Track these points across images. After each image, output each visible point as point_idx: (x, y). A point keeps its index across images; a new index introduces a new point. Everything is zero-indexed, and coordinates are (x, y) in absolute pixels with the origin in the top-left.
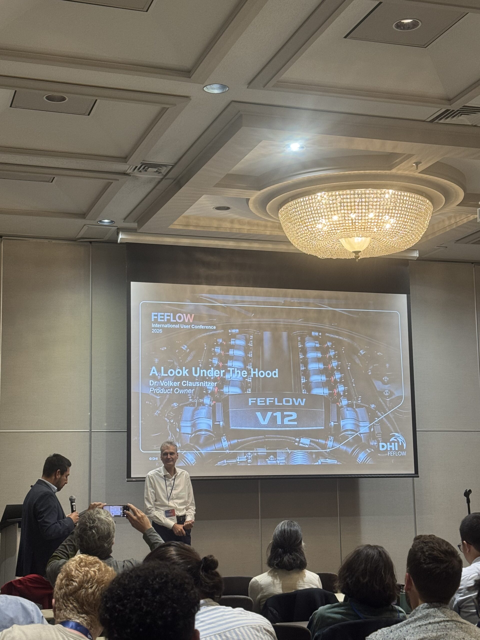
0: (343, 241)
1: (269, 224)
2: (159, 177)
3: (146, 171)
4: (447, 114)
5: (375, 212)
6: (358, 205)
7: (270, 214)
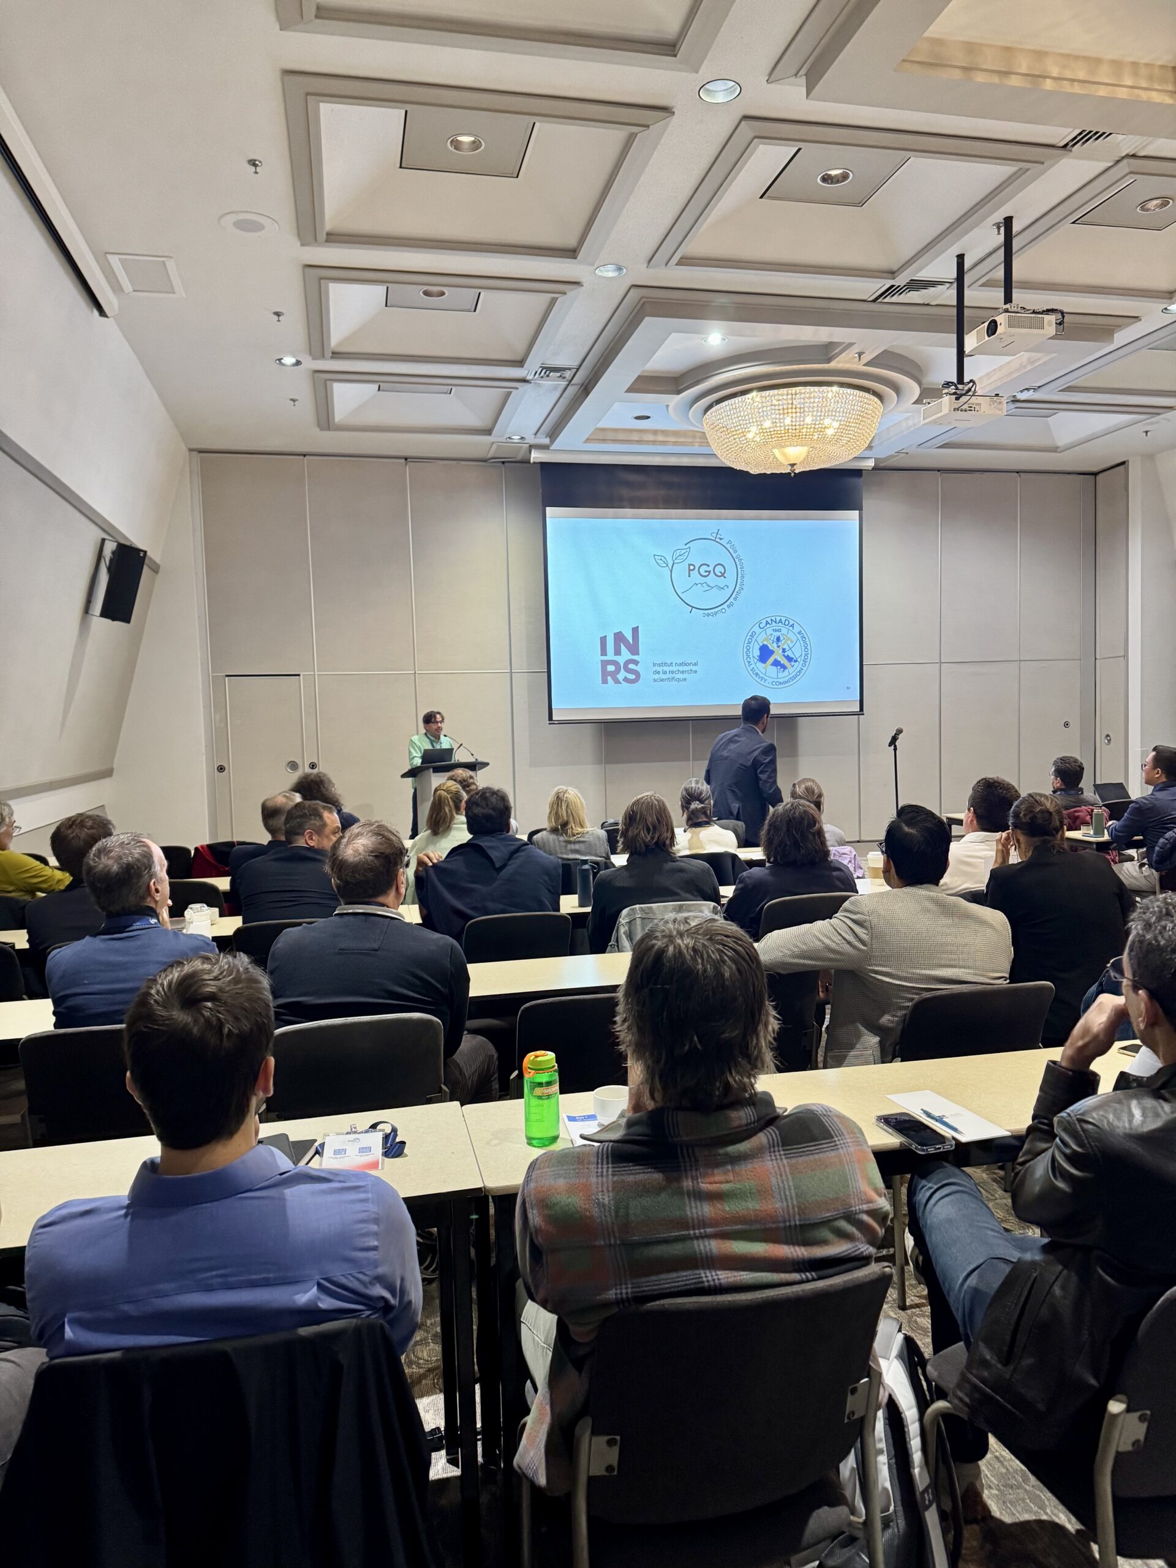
0: (776, 452)
2: (564, 383)
3: (548, 376)
4: (890, 291)
5: (812, 415)
6: (792, 408)
7: (694, 422)
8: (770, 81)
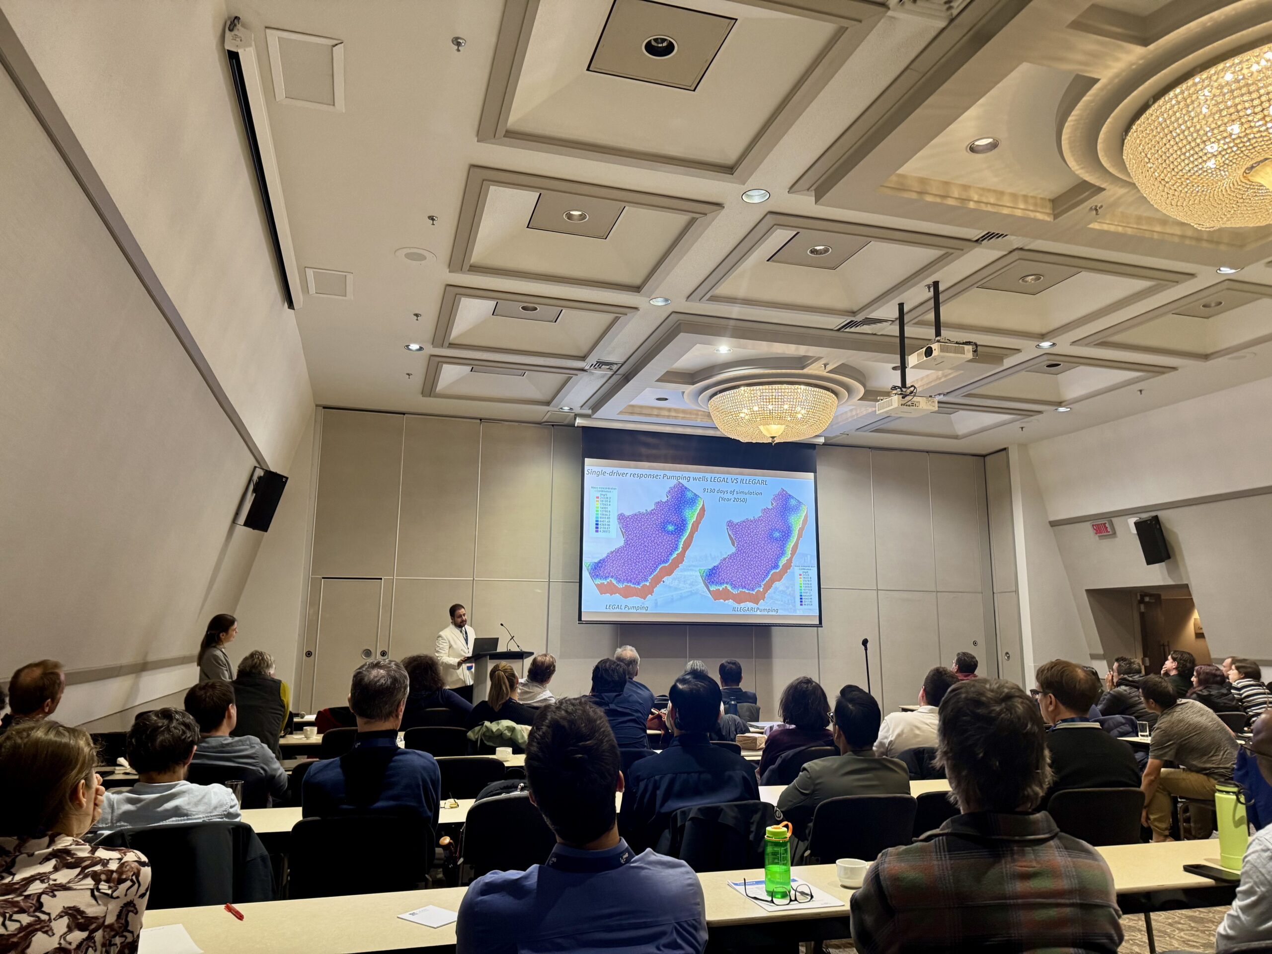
0: (761, 428)
1: (700, 413)
2: (611, 373)
3: (600, 368)
4: (851, 324)
5: (789, 404)
6: (775, 398)
7: (701, 404)
8: (791, 191)
